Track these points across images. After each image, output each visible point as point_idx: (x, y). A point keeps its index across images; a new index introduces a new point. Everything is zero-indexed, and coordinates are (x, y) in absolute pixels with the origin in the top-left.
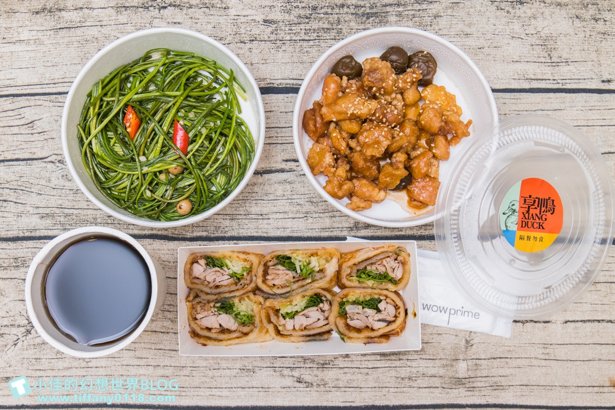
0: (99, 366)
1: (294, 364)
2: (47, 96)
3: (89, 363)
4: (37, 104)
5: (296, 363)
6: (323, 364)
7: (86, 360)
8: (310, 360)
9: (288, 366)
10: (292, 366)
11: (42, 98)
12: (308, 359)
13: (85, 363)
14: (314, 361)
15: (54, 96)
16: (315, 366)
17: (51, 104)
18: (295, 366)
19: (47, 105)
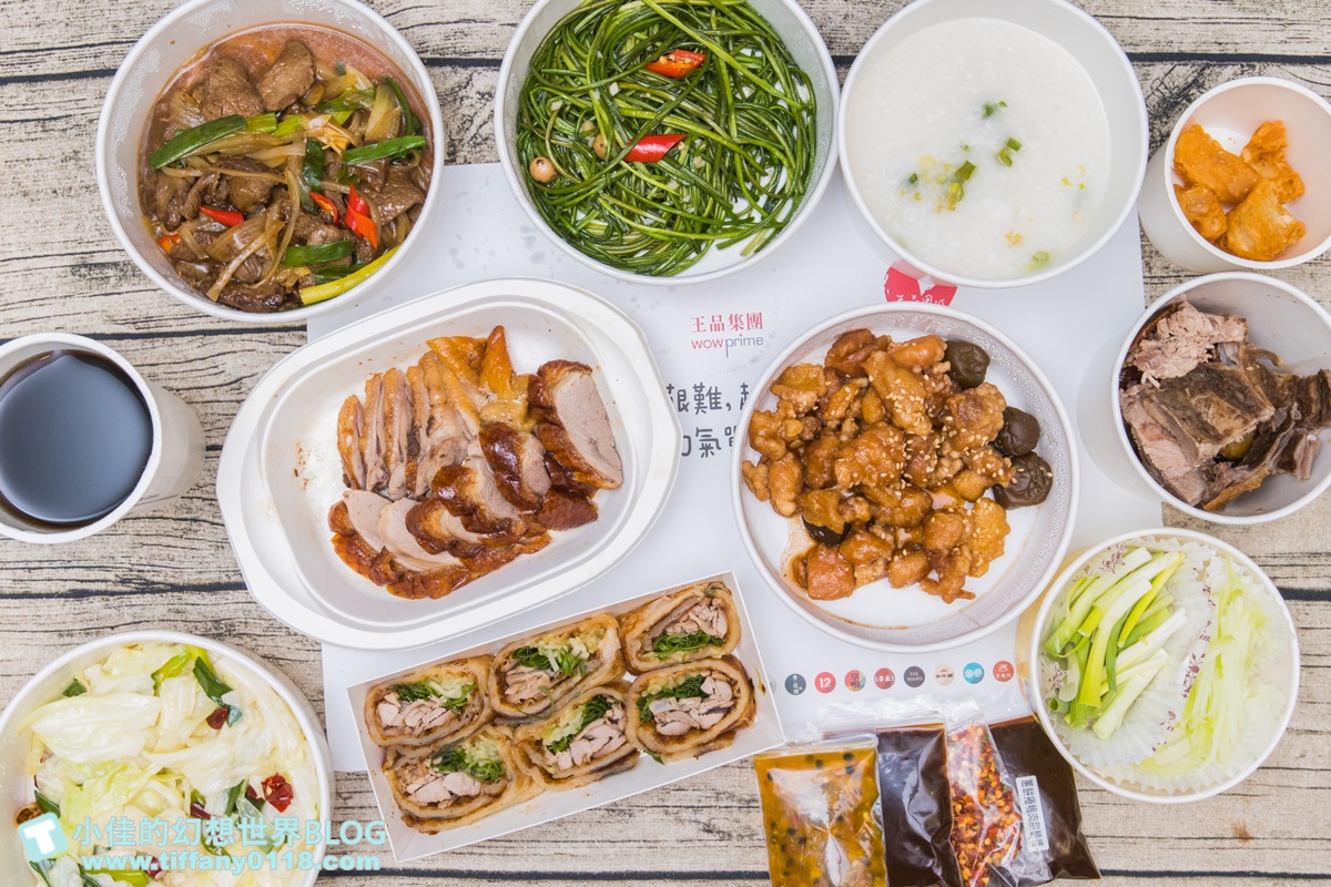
0: (366, 804)
1: (699, 801)
2: (263, 335)
3: (348, 801)
4: (247, 348)
5: (703, 799)
6: (749, 801)
7: (344, 795)
8: (727, 795)
9: (689, 805)
10: (696, 805)
11: (255, 336)
12: (724, 793)
13: (341, 800)
14: (734, 796)
15: (277, 334)
16: (734, 804)
17: (271, 348)
18: (701, 804)
19: (264, 350)
